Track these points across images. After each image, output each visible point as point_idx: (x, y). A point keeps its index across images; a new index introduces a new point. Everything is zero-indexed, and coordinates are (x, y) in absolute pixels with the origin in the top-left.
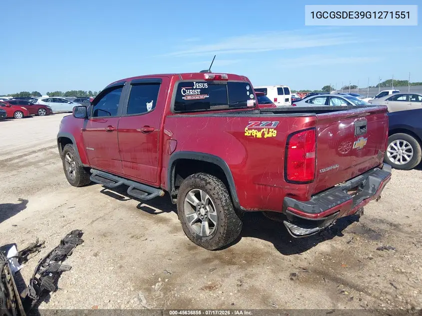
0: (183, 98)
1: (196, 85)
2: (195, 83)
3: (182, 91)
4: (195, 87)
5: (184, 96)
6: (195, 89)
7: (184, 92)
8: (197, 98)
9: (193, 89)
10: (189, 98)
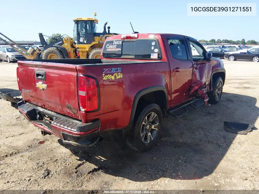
0: (107, 50)
1: (115, 43)
2: (114, 41)
3: (107, 46)
4: (114, 44)
5: (107, 49)
6: (113, 45)
7: (108, 47)
8: (114, 50)
9: (112, 45)
10: (110, 50)
